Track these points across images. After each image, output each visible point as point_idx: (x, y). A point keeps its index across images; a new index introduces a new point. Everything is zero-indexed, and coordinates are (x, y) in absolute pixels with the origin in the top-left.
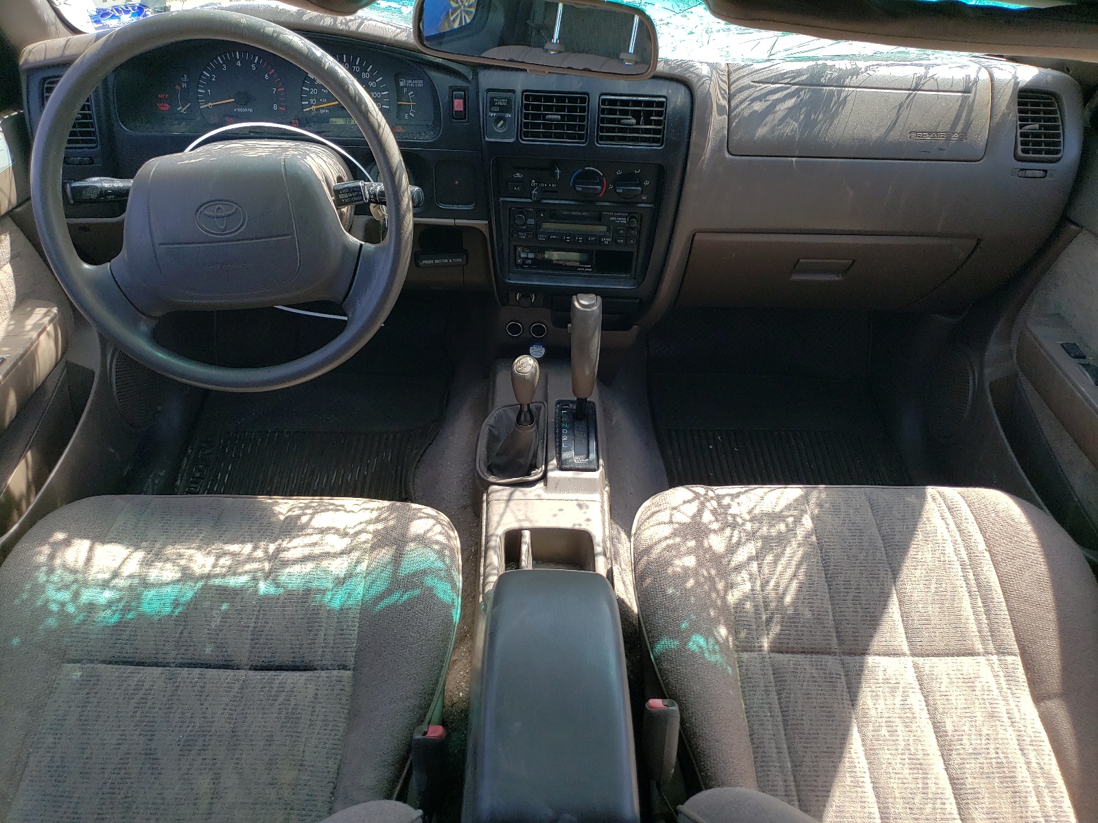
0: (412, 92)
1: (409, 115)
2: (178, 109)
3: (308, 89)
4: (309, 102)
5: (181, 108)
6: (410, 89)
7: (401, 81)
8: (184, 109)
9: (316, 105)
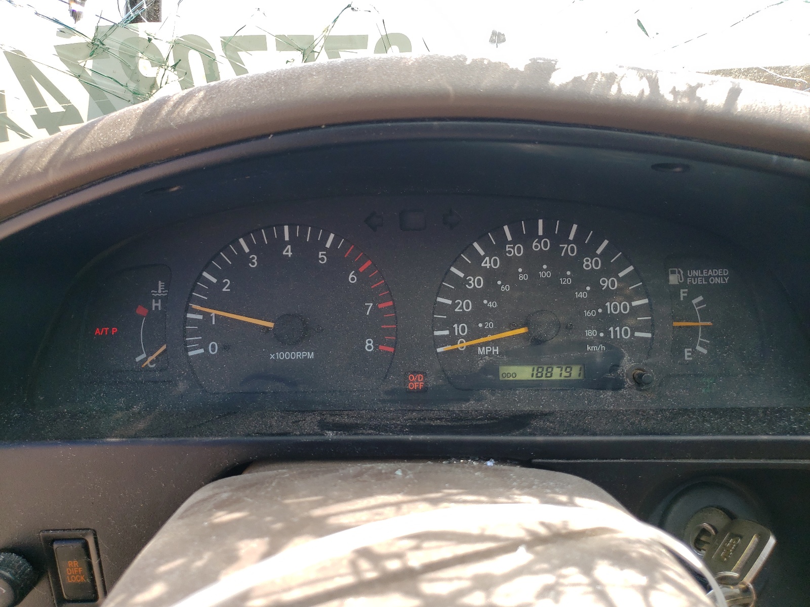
0: (700, 298)
1: (694, 351)
2: (138, 359)
3: (450, 302)
4: (452, 331)
5: (144, 356)
6: (694, 291)
7: (673, 272)
8: (151, 359)
9: (468, 338)
